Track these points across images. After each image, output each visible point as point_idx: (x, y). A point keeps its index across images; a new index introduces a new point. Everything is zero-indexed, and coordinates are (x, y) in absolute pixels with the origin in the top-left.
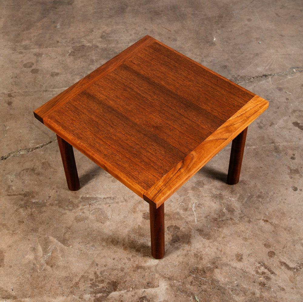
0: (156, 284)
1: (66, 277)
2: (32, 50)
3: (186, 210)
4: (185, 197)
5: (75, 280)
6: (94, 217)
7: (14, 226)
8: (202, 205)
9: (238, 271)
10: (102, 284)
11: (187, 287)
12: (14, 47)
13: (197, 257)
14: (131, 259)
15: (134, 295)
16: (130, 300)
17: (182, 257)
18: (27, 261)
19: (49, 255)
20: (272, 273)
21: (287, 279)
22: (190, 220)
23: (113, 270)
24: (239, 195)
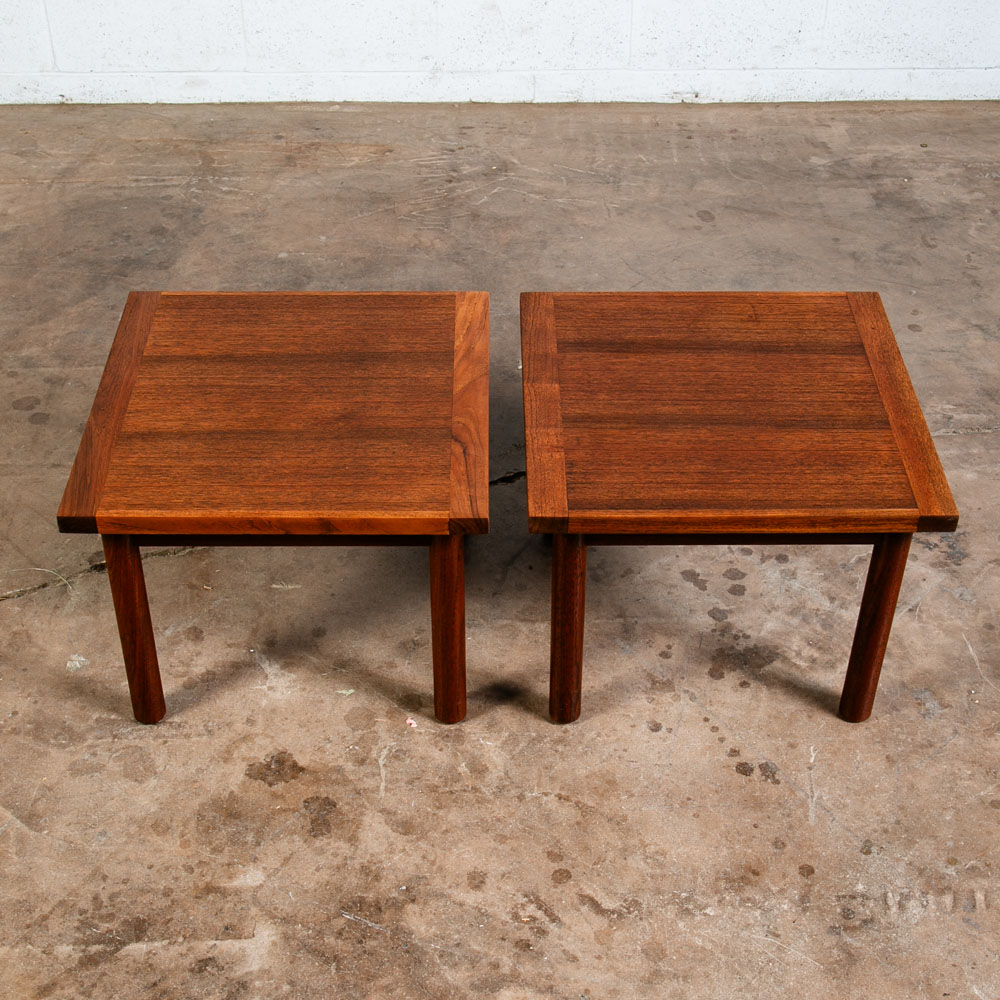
0: (248, 930)
1: (20, 902)
2: (42, 370)
3: (362, 762)
4: (365, 731)
5: (41, 910)
6: (119, 766)
8: (405, 754)
9: (465, 911)
10: (107, 922)
11: (326, 941)
13: (367, 875)
14: (196, 870)
15: (184, 952)
16: (173, 965)
17: (328, 872)
20: (554, 921)
21: (589, 938)
22: (366, 786)
23: (143, 891)
24: (507, 734)
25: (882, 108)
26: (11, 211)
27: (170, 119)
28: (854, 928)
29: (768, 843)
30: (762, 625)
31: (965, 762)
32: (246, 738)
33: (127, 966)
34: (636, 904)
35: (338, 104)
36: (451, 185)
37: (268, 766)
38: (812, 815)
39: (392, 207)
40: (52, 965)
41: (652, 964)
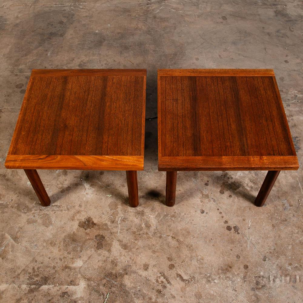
0: (77, 283)
1: (12, 269)
2: (25, 73)
3: (113, 222)
4: (114, 211)
5: (18, 272)
6: (41, 221)
8: (126, 220)
9: (142, 278)
10: (37, 277)
11: (100, 287)
12: (12, 70)
13: (113, 264)
14: (63, 260)
15: (59, 289)
16: (55, 294)
17: (102, 262)
19: (2, 248)
20: (169, 283)
21: (179, 289)
22: (114, 231)
23: (47, 267)
24: (157, 213)
26: (19, 16)
28: (259, 289)
29: (235, 256)
31: (296, 227)
32: (79, 212)
33: (42, 293)
34: (194, 277)
36: (148, 6)
37: (85, 222)
38: (248, 246)
39: (130, 14)
40: (20, 292)
41: (197, 300)
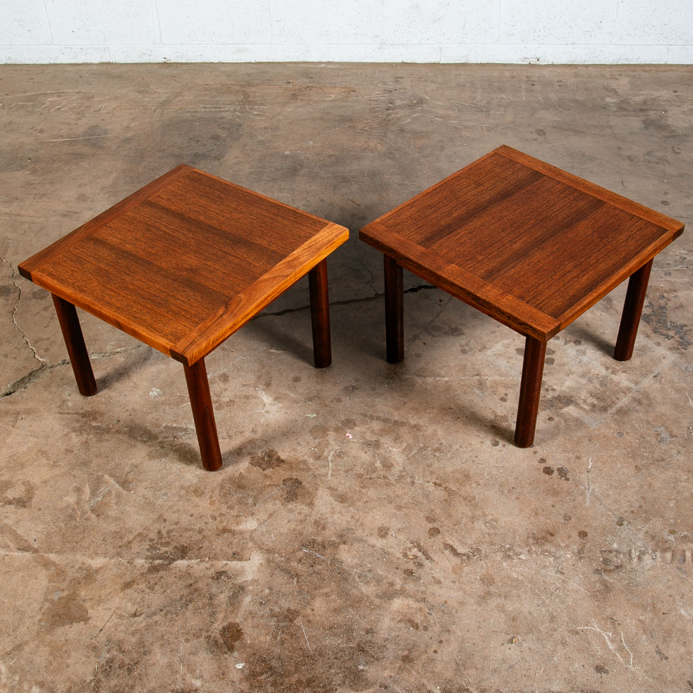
0: (245, 557)
1: (116, 533)
3: (318, 458)
4: (321, 440)
5: (128, 538)
6: (176, 455)
7: (58, 455)
8: (344, 454)
9: (375, 551)
10: (165, 547)
11: (292, 564)
13: (318, 526)
14: (218, 519)
15: (209, 567)
16: (202, 574)
17: (295, 523)
18: (64, 504)
19: (98, 499)
20: (428, 559)
21: (449, 569)
22: (320, 473)
23: (187, 530)
24: (405, 444)
25: (651, 69)
26: (132, 125)
27: (226, 71)
28: (610, 571)
29: (560, 517)
30: (563, 383)
31: (684, 471)
32: (251, 441)
33: (176, 573)
34: (478, 550)
35: (324, 63)
36: (389, 112)
37: (263, 459)
38: (588, 500)
39: (353, 124)
40: (133, 570)
41: (486, 587)
